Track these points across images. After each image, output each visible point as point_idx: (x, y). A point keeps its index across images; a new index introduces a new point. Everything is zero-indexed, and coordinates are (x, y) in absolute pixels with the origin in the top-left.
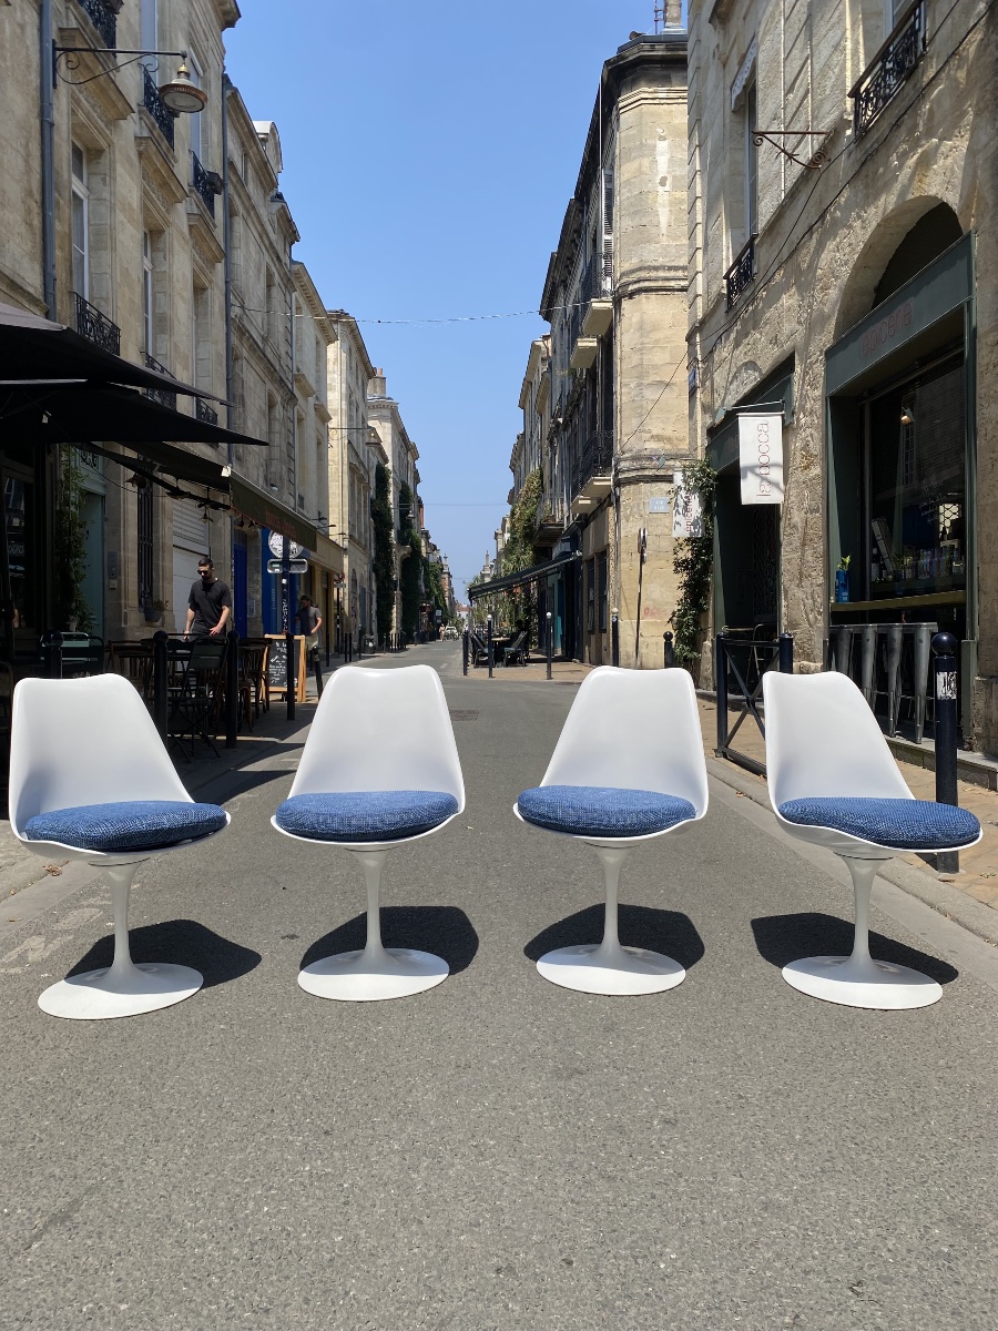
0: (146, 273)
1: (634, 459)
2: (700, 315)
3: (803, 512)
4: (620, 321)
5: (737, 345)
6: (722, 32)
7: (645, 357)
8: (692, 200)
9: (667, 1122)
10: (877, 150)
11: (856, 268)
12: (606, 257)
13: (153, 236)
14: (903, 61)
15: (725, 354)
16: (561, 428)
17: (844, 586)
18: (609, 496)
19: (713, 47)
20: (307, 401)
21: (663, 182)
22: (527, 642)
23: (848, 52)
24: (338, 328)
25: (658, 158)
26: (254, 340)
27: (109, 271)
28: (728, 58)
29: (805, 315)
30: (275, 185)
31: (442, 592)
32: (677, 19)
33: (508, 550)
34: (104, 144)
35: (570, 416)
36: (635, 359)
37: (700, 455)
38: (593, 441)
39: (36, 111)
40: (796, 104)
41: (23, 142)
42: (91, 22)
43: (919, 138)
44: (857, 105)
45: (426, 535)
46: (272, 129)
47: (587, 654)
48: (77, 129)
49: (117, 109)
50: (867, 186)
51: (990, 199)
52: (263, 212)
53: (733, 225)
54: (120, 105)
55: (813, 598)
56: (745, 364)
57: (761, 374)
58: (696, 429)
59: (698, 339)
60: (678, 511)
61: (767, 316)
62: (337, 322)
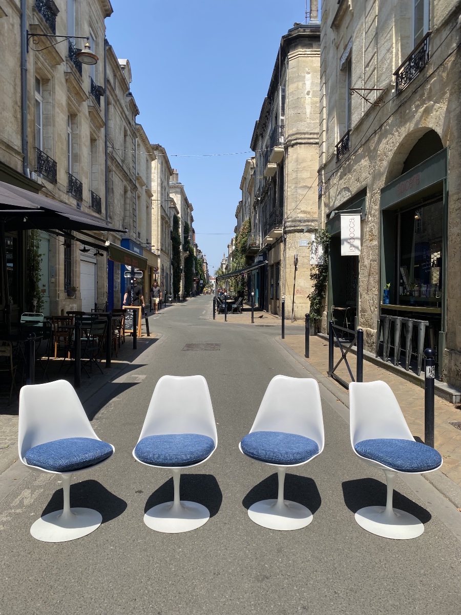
0: (69, 134)
1: (293, 221)
2: (324, 162)
3: (369, 260)
4: (287, 157)
5: (341, 178)
6: (336, 33)
7: (299, 174)
8: (322, 108)
9: (304, 608)
10: (406, 102)
11: (395, 154)
12: (281, 127)
13: (72, 117)
14: (419, 62)
15: (335, 182)
16: (259, 202)
17: (387, 297)
18: (281, 237)
19: (332, 38)
20: (142, 188)
21: (308, 93)
23: (394, 53)
24: (156, 154)
25: (306, 82)
26: (118, 162)
27: (52, 136)
28: (339, 45)
29: (372, 171)
30: (128, 89)
31: (203, 271)
32: (316, 17)
33: (234, 255)
34: (50, 77)
35: (264, 197)
36: (294, 175)
37: (323, 227)
38: (274, 212)
39: (19, 64)
40: (370, 73)
41: (13, 79)
42: (44, 20)
43: (424, 100)
44: (397, 79)
45: (196, 246)
46: (127, 63)
47: (270, 309)
48: (38, 70)
49: (56, 60)
50: (401, 117)
51: (456, 134)
52: (122, 102)
53: (340, 122)
54: (57, 58)
55: (373, 300)
56: (344, 188)
57: (351, 194)
58: (321, 214)
59: (323, 173)
60: (312, 252)
61: (355, 167)
62: (156, 150)
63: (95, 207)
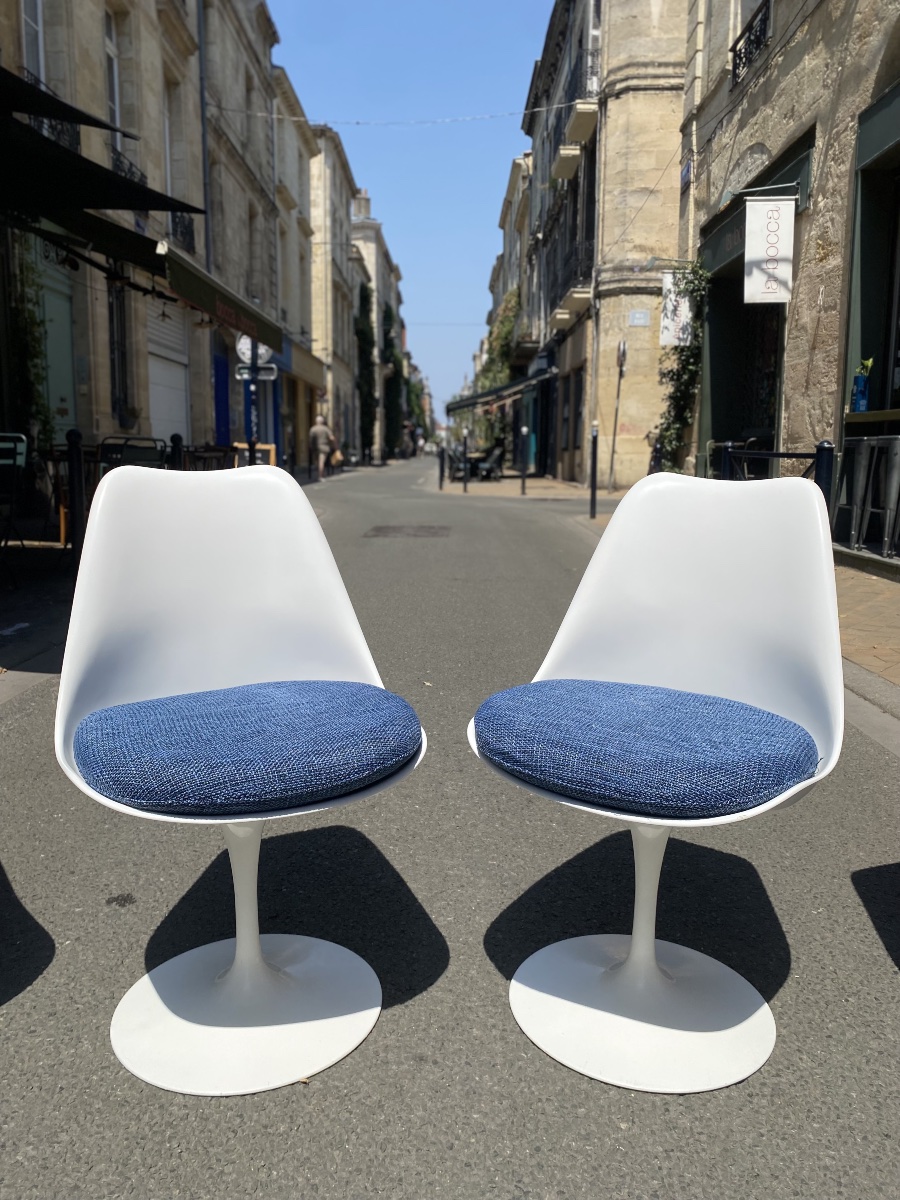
0: (110, 58)
1: (616, 269)
2: (698, 101)
3: (814, 312)
4: (606, 123)
5: (742, 125)
7: (630, 162)
12: (593, 55)
13: (117, 17)
15: (725, 140)
16: (540, 245)
17: (862, 393)
18: (588, 310)
20: (289, 213)
22: (501, 460)
24: (321, 143)
26: (232, 144)
27: (66, 50)
29: (834, 75)
31: (422, 411)
33: (486, 370)
35: (551, 231)
36: (620, 166)
37: (692, 256)
38: (574, 252)
45: (408, 356)
47: (560, 471)
55: (821, 408)
56: (751, 148)
57: (770, 156)
58: (687, 229)
59: (694, 128)
60: (666, 315)
61: (782, 85)
62: (320, 137)
63: (179, 237)
